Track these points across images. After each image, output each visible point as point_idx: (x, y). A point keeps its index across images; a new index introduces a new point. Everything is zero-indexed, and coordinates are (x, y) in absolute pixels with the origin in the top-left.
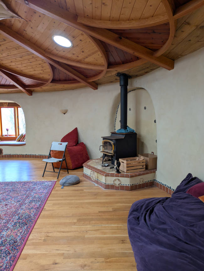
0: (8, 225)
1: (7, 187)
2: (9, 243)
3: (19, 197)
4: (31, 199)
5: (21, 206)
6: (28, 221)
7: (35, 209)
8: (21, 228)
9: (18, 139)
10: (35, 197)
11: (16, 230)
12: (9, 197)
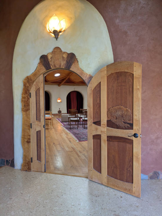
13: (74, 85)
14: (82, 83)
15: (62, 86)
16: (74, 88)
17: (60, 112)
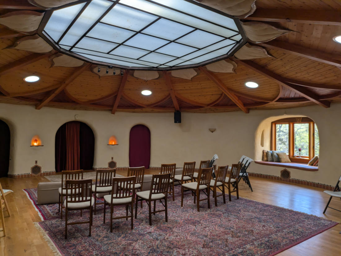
0: (254, 242)
1: (275, 211)
2: (247, 254)
3: (280, 224)
4: (291, 230)
5: (277, 232)
6: (275, 246)
7: (290, 240)
8: (265, 249)
9: (311, 162)
10: (298, 230)
11: (259, 248)
12: (271, 221)
13: (75, 109)
14: (93, 104)
15: (44, 110)
16: (75, 115)
17: (36, 169)
